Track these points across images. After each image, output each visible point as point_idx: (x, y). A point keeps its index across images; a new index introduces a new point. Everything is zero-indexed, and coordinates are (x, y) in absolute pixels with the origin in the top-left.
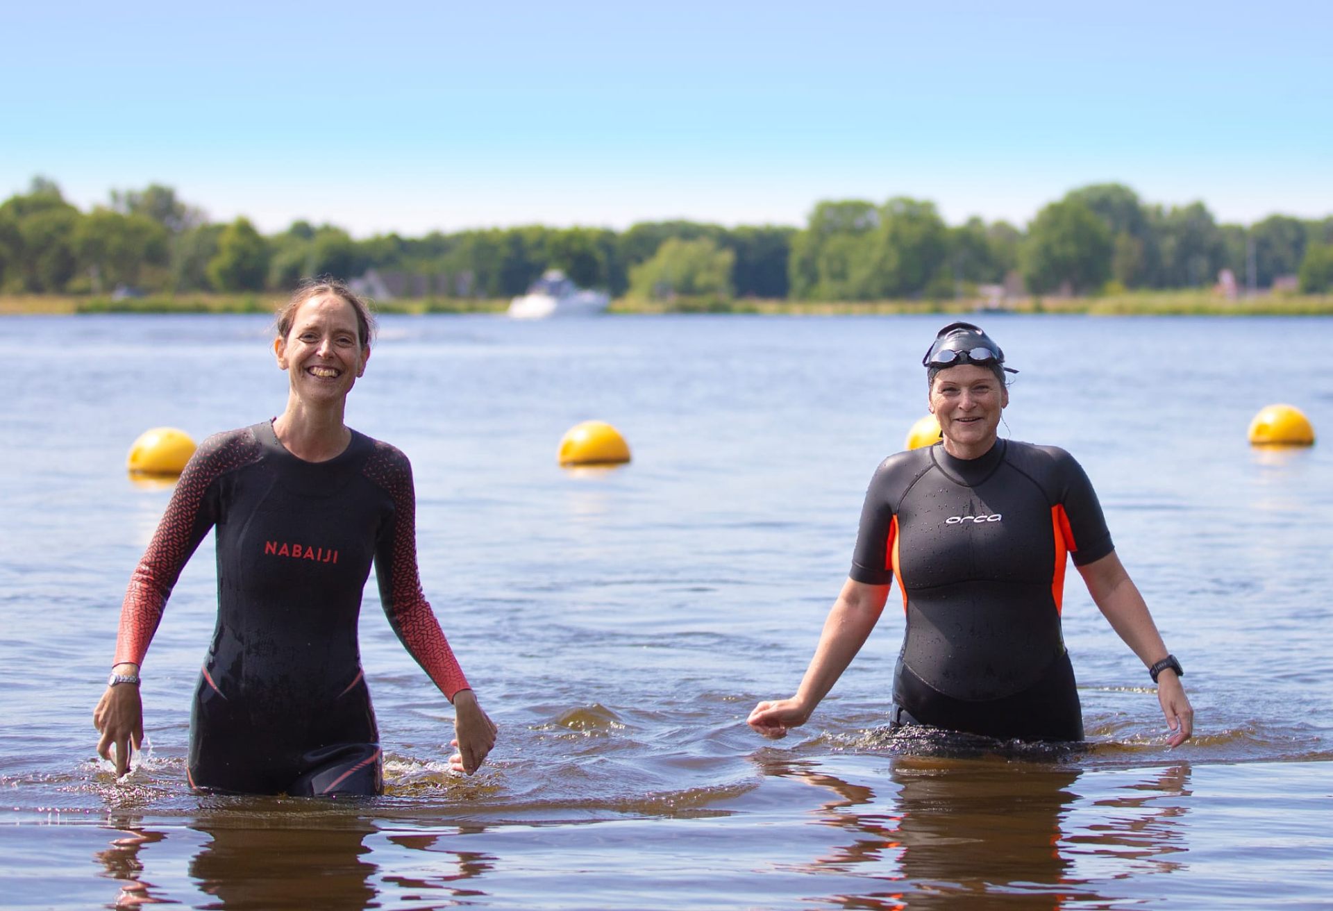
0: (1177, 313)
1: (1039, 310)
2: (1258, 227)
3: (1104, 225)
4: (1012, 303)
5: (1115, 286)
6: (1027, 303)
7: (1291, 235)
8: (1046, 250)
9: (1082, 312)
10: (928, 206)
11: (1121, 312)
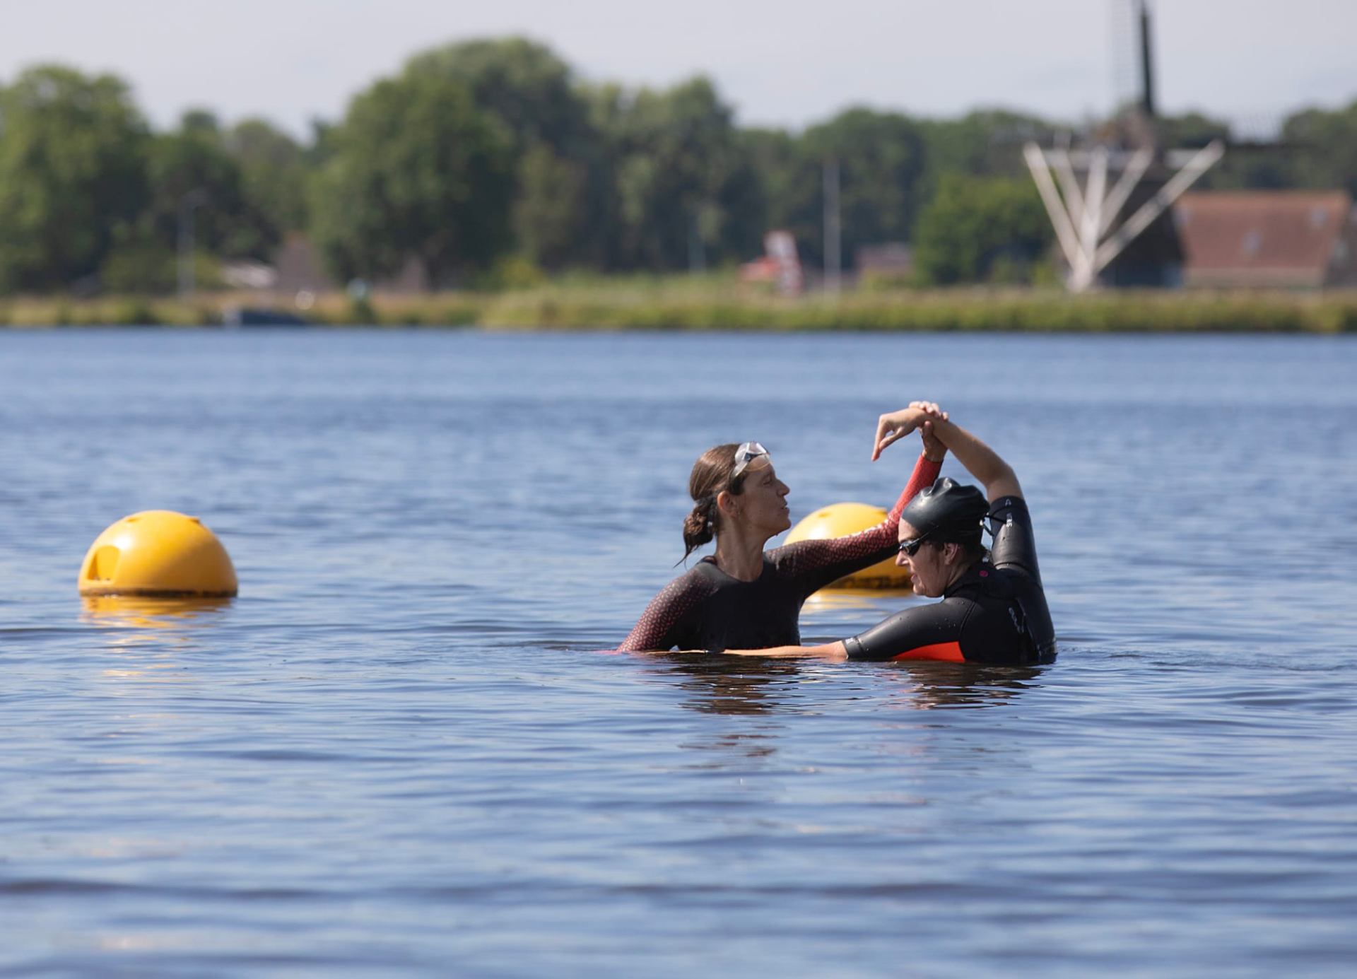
0: (672, 325)
1: (365, 318)
2: (820, 133)
3: (500, 133)
4: (305, 302)
5: (520, 266)
6: (335, 303)
7: (892, 153)
8: (377, 186)
9: (457, 322)
10: (111, 87)
11: (549, 319)
